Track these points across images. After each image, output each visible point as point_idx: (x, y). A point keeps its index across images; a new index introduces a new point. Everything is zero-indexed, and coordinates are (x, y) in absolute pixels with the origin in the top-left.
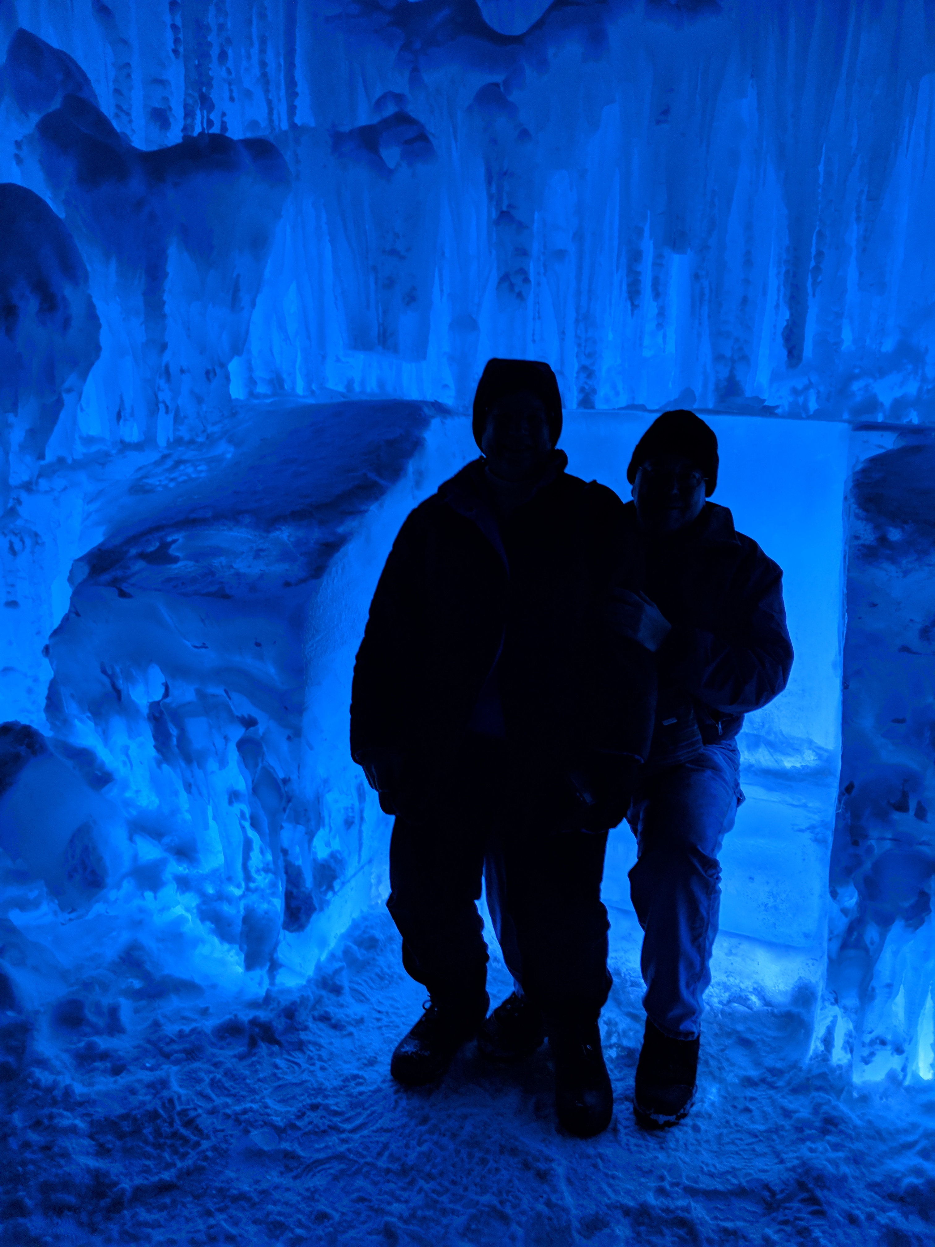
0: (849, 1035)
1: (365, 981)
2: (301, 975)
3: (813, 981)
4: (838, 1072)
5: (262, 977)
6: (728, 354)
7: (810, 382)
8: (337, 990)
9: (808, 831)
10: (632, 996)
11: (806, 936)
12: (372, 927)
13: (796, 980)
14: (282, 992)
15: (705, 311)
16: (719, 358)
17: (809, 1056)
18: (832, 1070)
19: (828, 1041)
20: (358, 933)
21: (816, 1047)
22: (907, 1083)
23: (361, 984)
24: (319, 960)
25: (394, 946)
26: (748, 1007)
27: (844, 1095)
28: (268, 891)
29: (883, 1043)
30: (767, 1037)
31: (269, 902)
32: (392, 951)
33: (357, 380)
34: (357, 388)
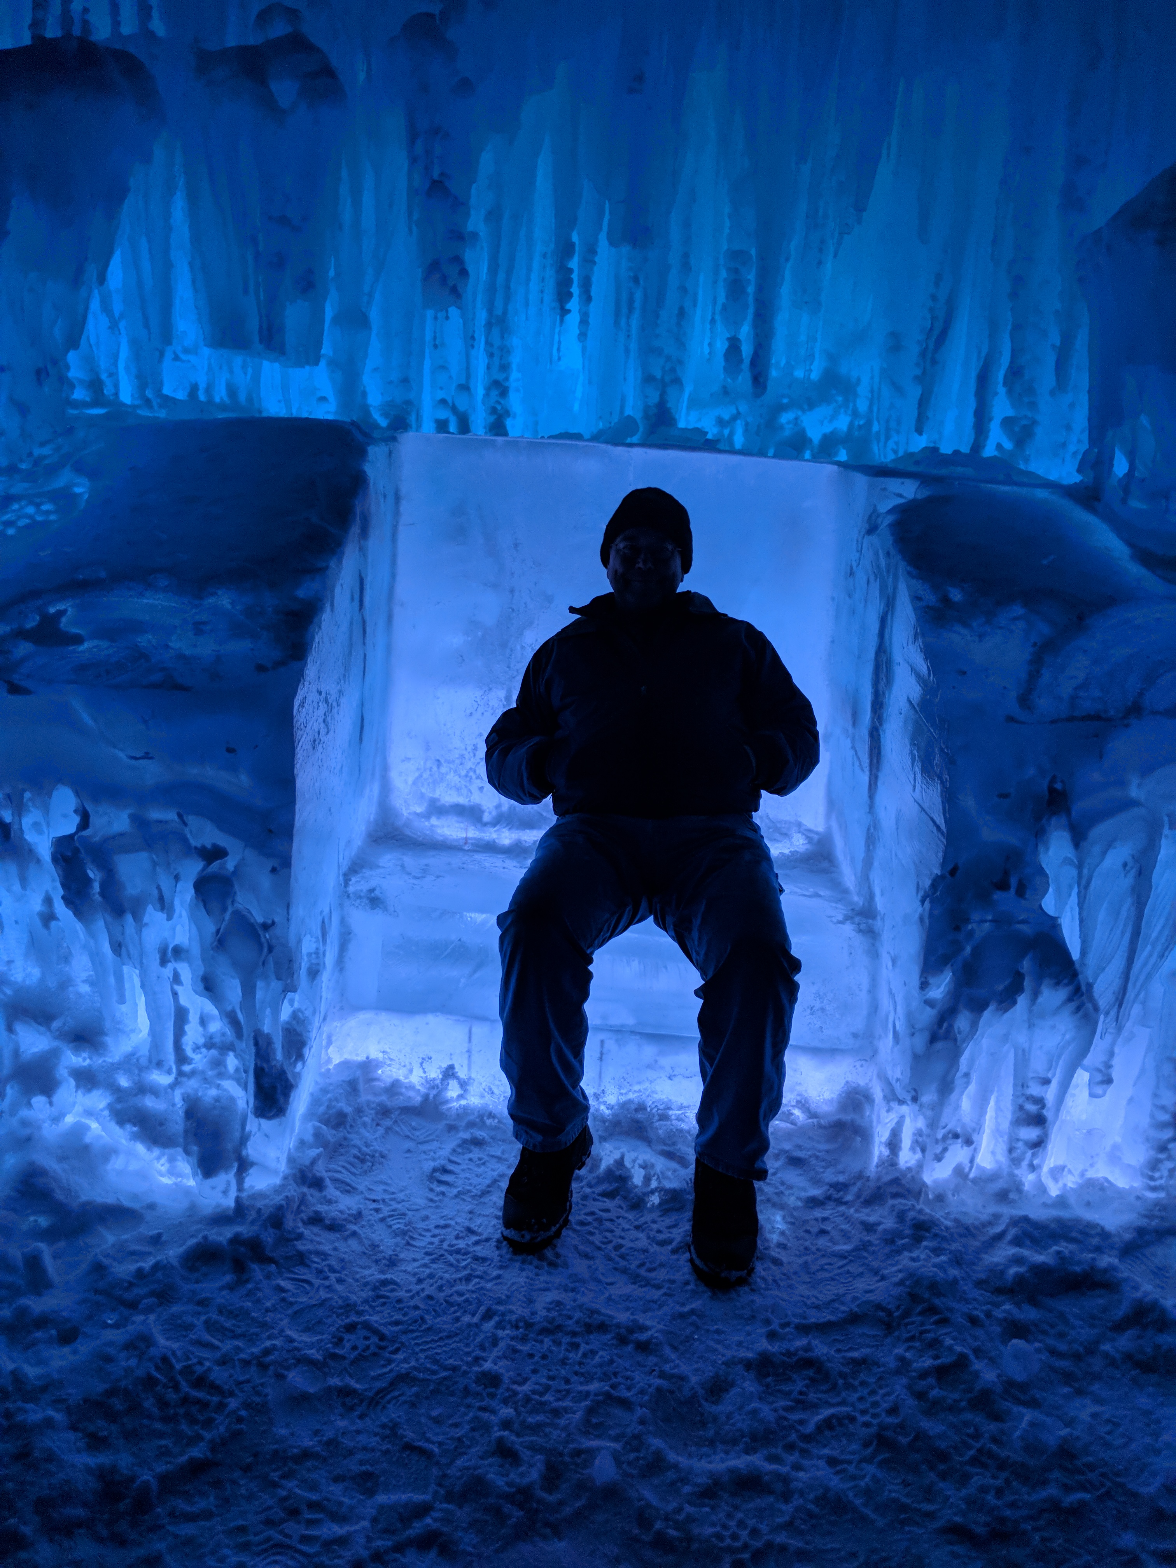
0: (919, 1133)
1: (344, 1167)
2: (276, 1172)
3: (862, 1083)
4: (909, 1175)
5: (228, 1183)
6: (658, 375)
7: (739, 413)
8: (317, 1184)
9: (848, 922)
10: (660, 1132)
11: (855, 1036)
12: (337, 1100)
13: (843, 1085)
14: (255, 1196)
15: (635, 321)
16: (648, 379)
17: (875, 1163)
18: (904, 1173)
19: (893, 1145)
20: (322, 1109)
21: (881, 1152)
22: (972, 1175)
23: (340, 1172)
24: (290, 1149)
25: (365, 1119)
26: (792, 1123)
27: (921, 1197)
28: (210, 1073)
29: (956, 1136)
30: (819, 1151)
31: (218, 1086)
32: (365, 1125)
33: (202, 386)
34: (202, 397)
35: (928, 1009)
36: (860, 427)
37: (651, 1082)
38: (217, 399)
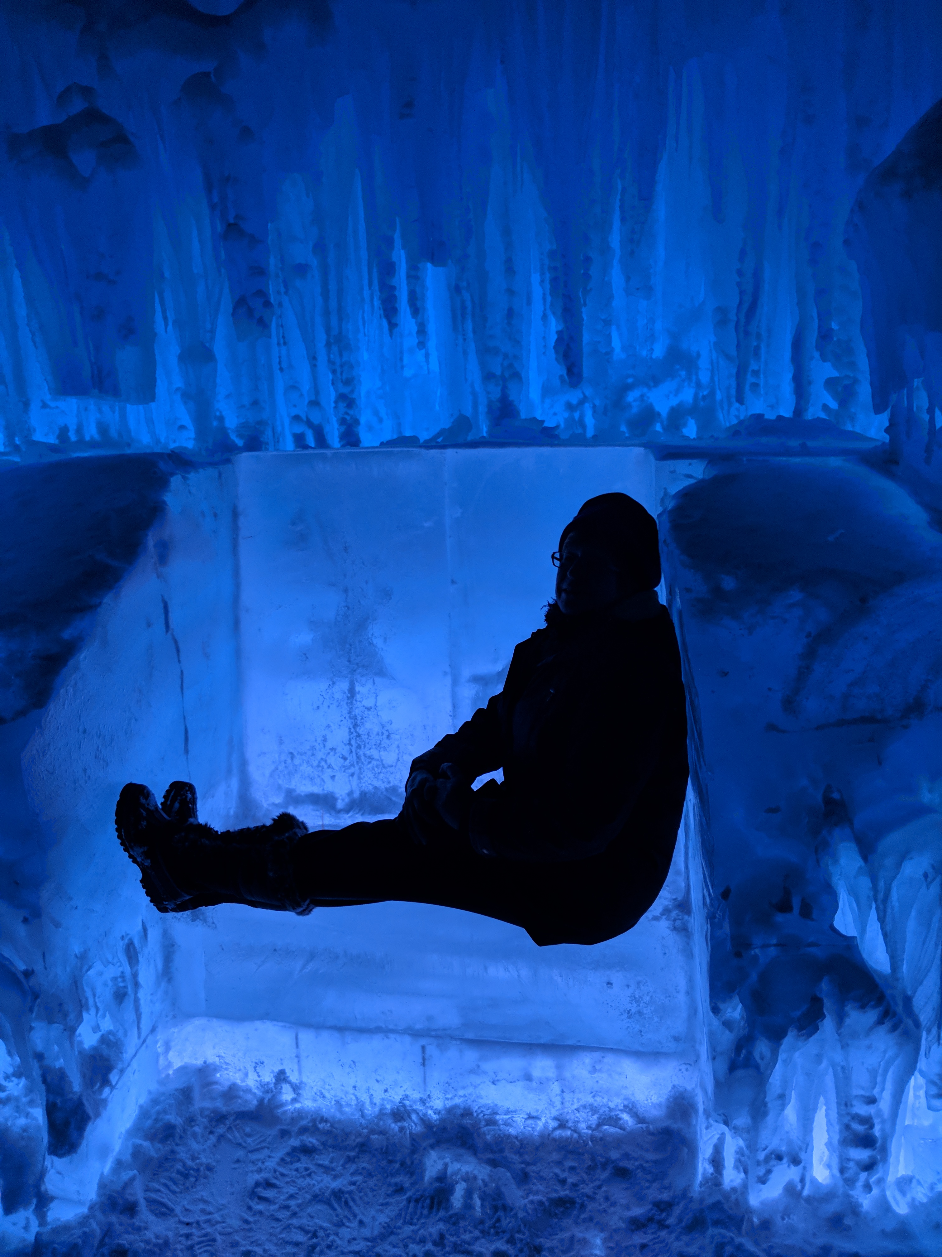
0: (740, 1152)
1: (165, 1185)
2: (80, 1203)
3: (689, 1088)
4: (733, 1197)
5: (27, 1219)
6: (498, 372)
7: (585, 397)
8: (131, 1209)
9: (664, 917)
10: (488, 1137)
11: (676, 1039)
12: (165, 1112)
13: (670, 1088)
14: (57, 1231)
15: (469, 325)
16: (488, 377)
17: (698, 1182)
18: (727, 1196)
19: (717, 1162)
20: (149, 1122)
21: (705, 1169)
22: (806, 1193)
23: (159, 1191)
24: (102, 1174)
25: (197, 1129)
26: (621, 1128)
27: (745, 1227)
28: (24, 1100)
29: (779, 1158)
30: (647, 1162)
31: (27, 1115)
32: (195, 1135)
33: (72, 428)
34: (73, 437)
35: (727, 1032)
36: (704, 397)
37: (475, 1087)
38: (87, 438)
